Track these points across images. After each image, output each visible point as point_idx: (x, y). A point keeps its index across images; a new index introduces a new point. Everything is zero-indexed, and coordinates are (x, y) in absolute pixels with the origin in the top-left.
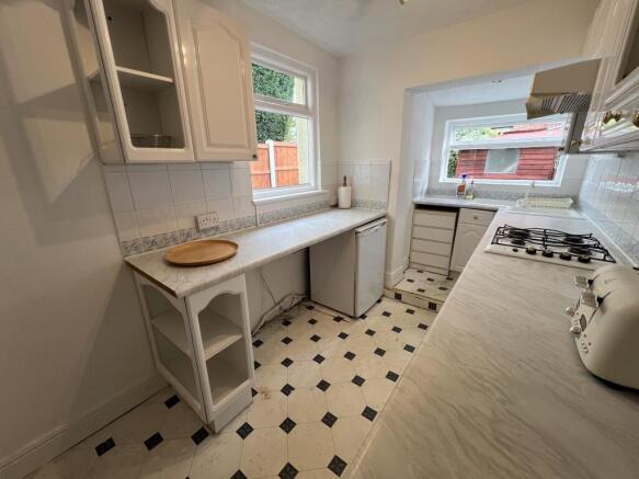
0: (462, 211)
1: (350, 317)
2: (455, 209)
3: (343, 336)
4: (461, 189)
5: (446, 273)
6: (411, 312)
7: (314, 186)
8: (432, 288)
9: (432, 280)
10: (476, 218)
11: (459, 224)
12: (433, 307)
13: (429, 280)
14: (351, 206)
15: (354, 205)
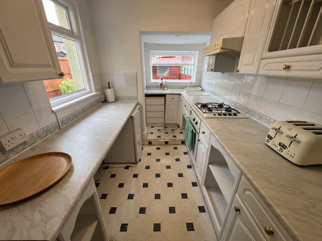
0: (167, 96)
1: (133, 163)
2: (164, 95)
3: (135, 176)
4: (161, 85)
5: (163, 125)
6: (158, 149)
7: (90, 90)
8: (162, 134)
9: (160, 130)
10: (173, 99)
11: (166, 102)
12: (167, 143)
13: (158, 130)
14: (115, 100)
15: (117, 99)
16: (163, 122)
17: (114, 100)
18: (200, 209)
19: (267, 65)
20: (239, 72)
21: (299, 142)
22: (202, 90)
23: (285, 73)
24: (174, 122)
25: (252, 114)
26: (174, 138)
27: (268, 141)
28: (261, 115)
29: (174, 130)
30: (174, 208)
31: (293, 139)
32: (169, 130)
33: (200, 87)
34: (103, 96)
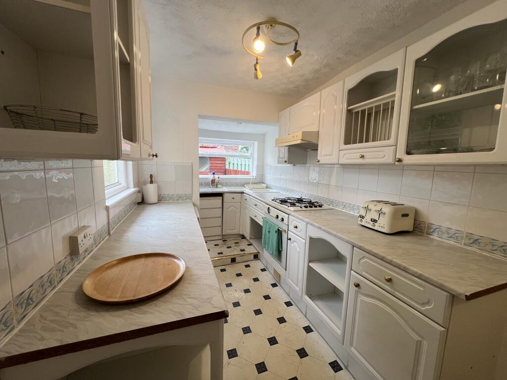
0: (226, 196)
2: (220, 195)
4: (213, 181)
5: (221, 237)
6: (223, 270)
7: (126, 185)
8: (223, 249)
9: (218, 245)
10: (233, 198)
11: (224, 204)
12: (233, 260)
13: (215, 245)
14: (158, 200)
15: (161, 200)
16: (220, 233)
17: (156, 201)
18: (306, 330)
19: (346, 155)
20: (320, 162)
21: (384, 214)
22: (267, 187)
23: (361, 161)
24: (235, 232)
25: (335, 205)
26: (242, 253)
27: (361, 221)
28: (345, 204)
29: (238, 243)
30: (274, 337)
31: (380, 213)
32: (231, 243)
33: (264, 183)
34: (140, 195)
